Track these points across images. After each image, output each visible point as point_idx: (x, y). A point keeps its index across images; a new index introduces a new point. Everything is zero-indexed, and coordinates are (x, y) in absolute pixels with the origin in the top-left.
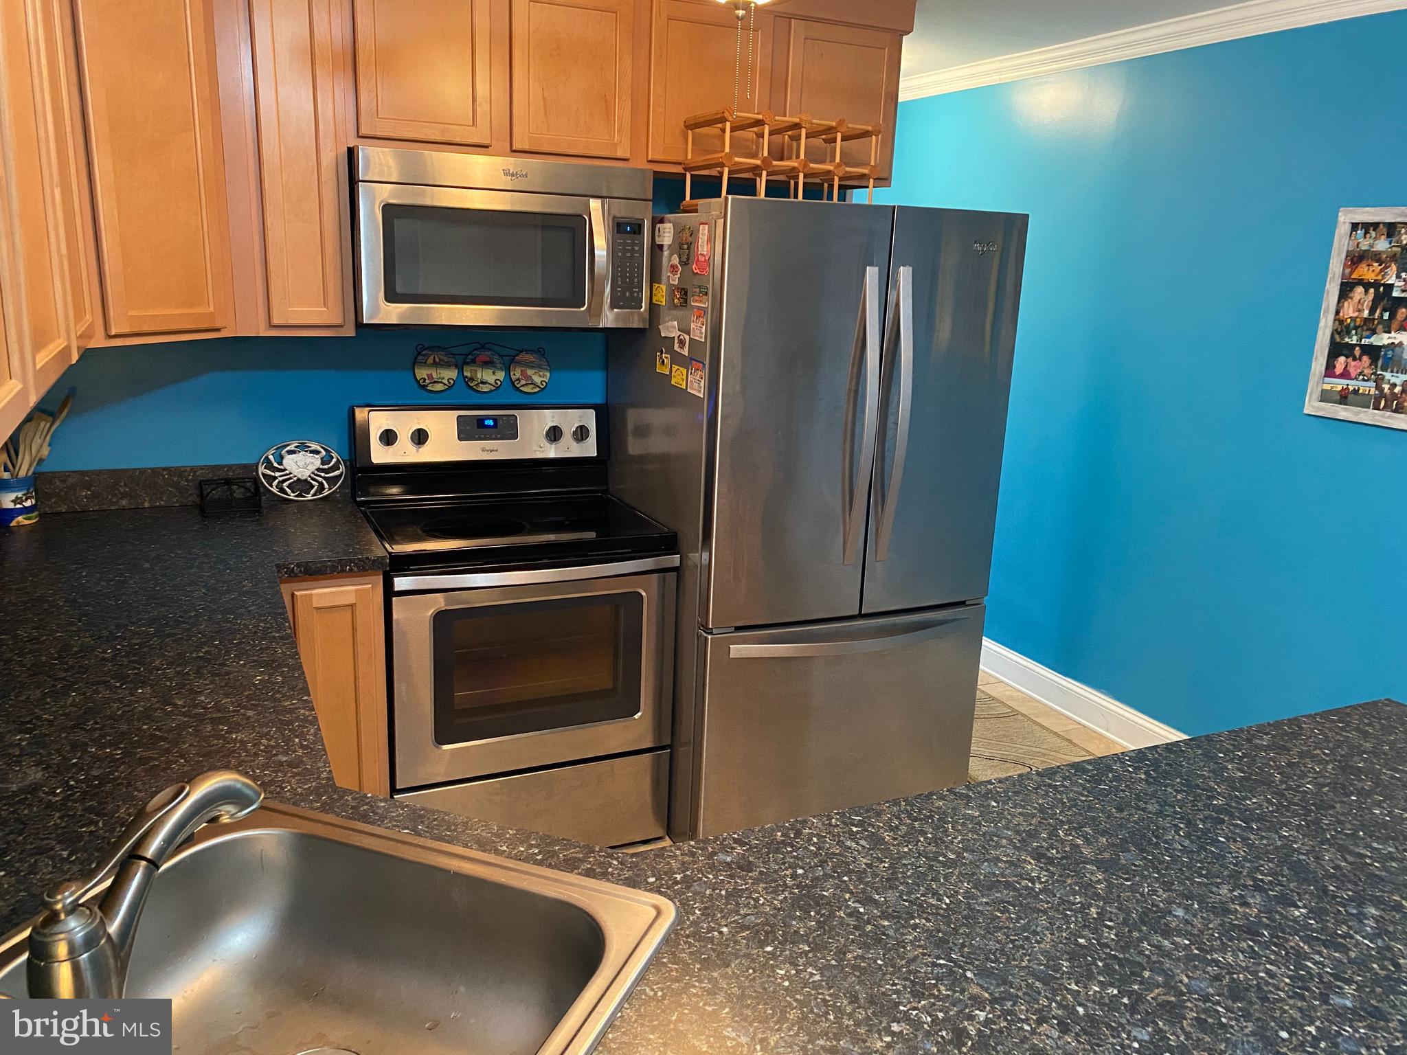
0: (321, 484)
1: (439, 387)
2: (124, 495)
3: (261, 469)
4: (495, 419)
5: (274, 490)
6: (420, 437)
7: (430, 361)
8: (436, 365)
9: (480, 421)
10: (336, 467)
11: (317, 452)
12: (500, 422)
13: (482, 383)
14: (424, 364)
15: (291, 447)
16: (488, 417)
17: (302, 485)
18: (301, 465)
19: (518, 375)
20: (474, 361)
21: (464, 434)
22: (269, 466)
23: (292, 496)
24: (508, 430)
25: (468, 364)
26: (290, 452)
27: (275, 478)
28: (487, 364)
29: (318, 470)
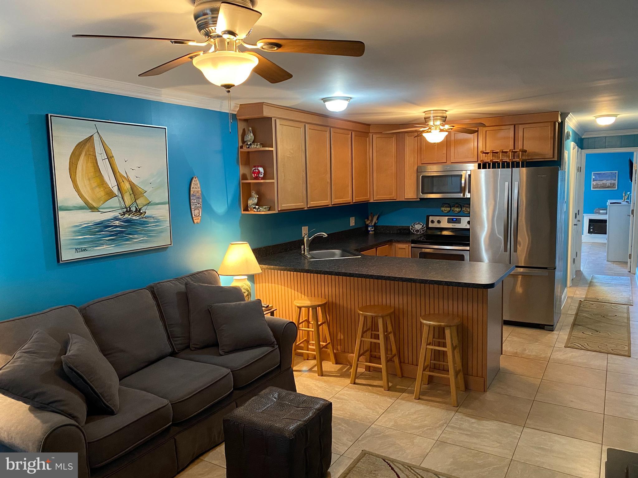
0: (421, 231)
1: (446, 212)
2: (388, 230)
3: (410, 227)
4: (456, 219)
5: (412, 231)
6: (439, 222)
7: (445, 206)
8: (446, 207)
9: (453, 219)
10: (424, 228)
11: (421, 224)
12: (457, 219)
13: (456, 211)
14: (443, 207)
15: (417, 223)
16: (455, 218)
17: (417, 231)
18: (418, 227)
19: (464, 209)
20: (454, 206)
21: (449, 222)
22: (412, 227)
23: (415, 233)
24: (459, 222)
25: (452, 207)
26: (416, 224)
27: (413, 229)
28: (457, 207)
29: (421, 228)
